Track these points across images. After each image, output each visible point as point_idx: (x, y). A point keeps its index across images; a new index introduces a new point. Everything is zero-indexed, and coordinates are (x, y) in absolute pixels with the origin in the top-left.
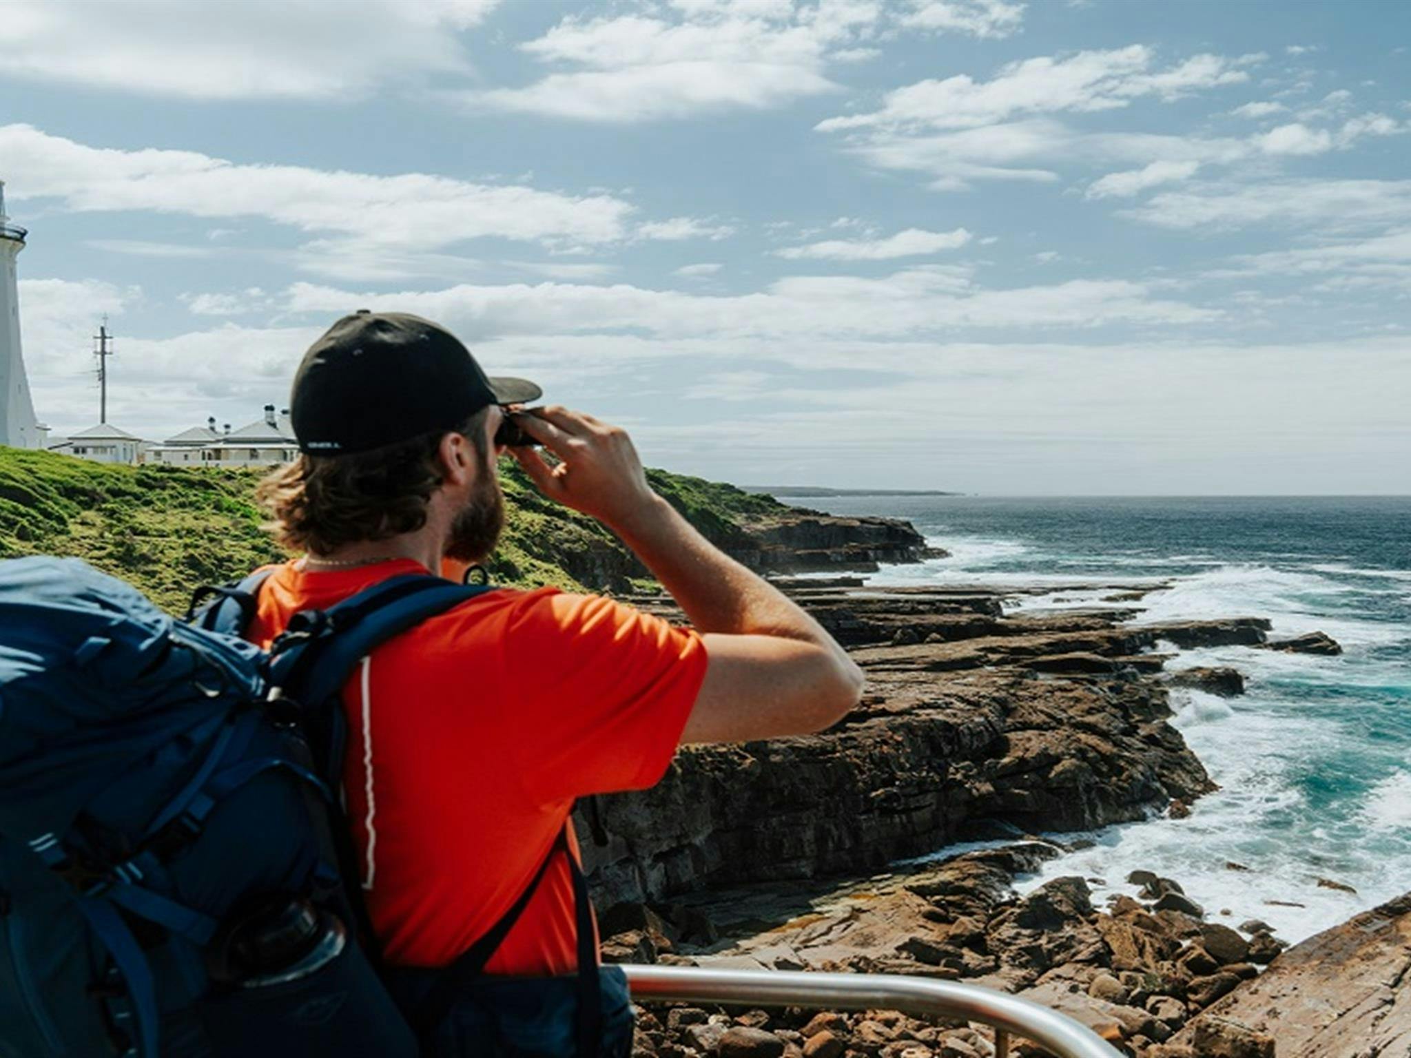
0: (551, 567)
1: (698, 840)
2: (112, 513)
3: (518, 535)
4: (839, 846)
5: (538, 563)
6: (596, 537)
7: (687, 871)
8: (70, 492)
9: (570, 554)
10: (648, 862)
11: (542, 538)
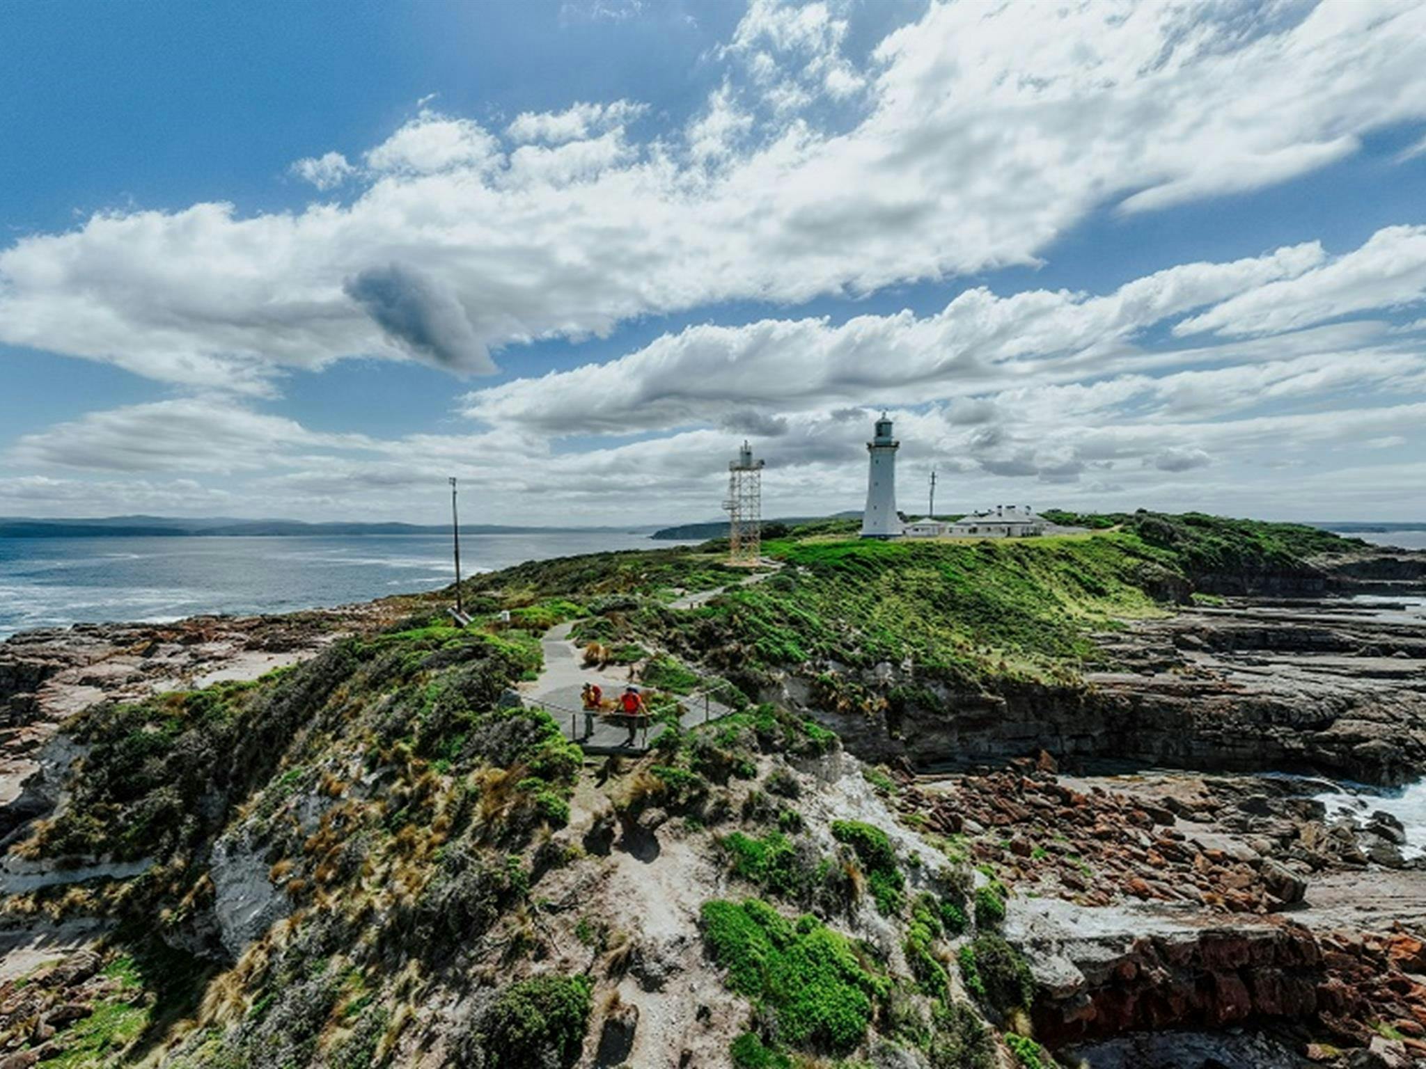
0: (1134, 589)
1: (1096, 734)
2: (897, 571)
3: (1118, 571)
4: (1176, 753)
5: (1124, 586)
6: (1171, 572)
7: (1087, 746)
8: (885, 562)
9: (1151, 583)
10: (1065, 737)
11: (1134, 573)
